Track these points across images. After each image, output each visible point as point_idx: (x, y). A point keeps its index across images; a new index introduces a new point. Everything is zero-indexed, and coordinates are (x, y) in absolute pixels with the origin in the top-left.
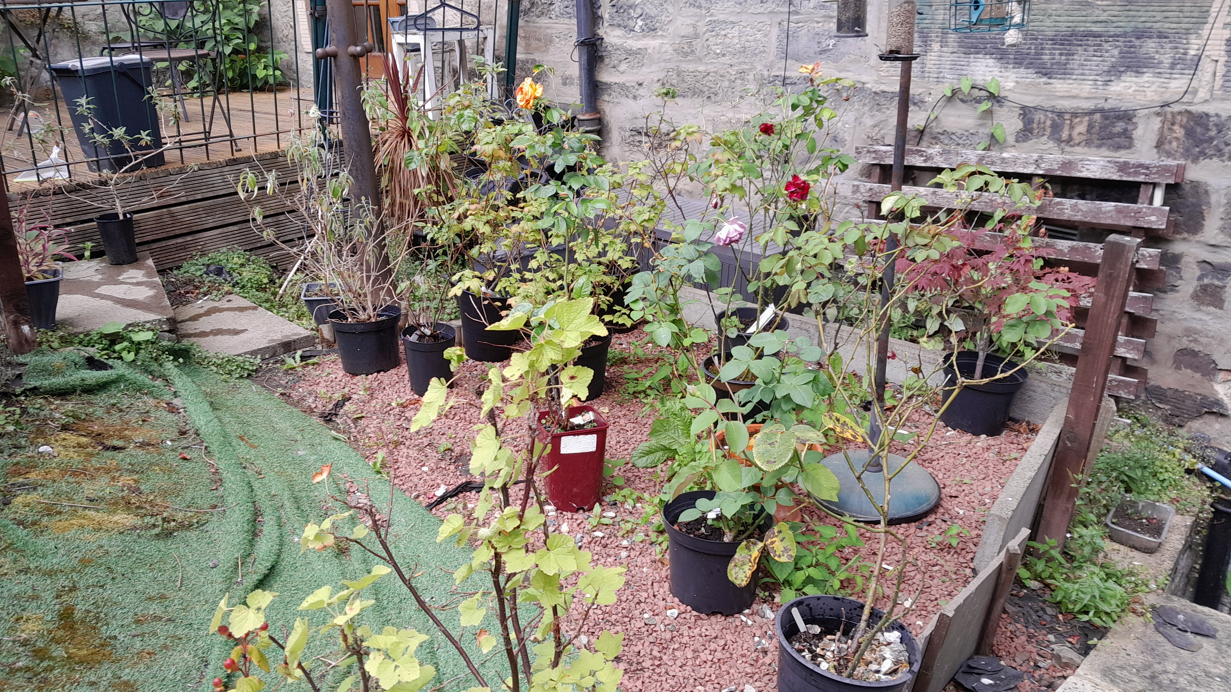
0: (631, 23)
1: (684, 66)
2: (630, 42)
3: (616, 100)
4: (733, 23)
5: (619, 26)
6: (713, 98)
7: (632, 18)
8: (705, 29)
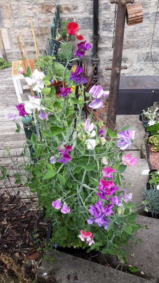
0: (111, 29)
1: (129, 40)
2: (110, 35)
3: (104, 52)
4: (148, 26)
5: (106, 30)
6: (138, 48)
7: (111, 28)
8: (138, 29)
